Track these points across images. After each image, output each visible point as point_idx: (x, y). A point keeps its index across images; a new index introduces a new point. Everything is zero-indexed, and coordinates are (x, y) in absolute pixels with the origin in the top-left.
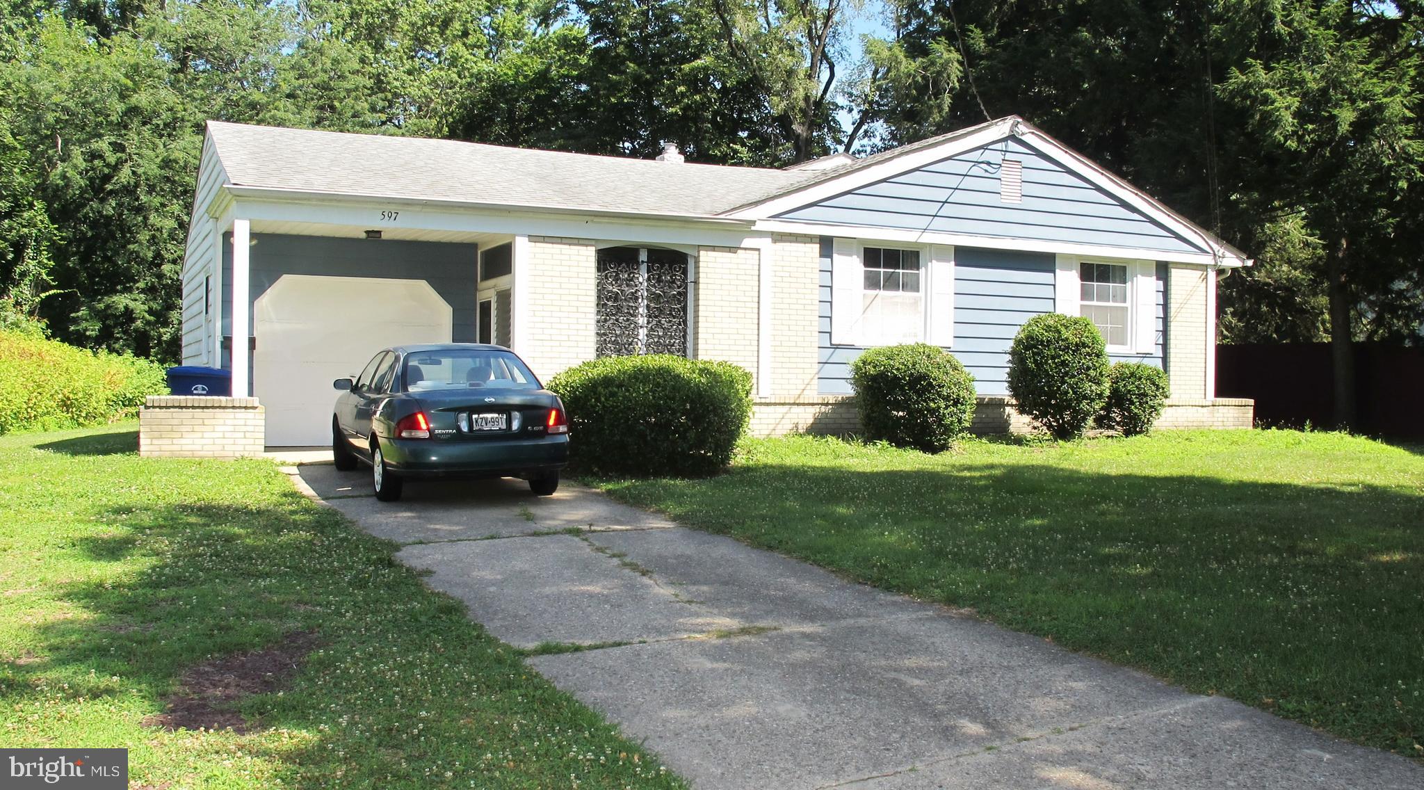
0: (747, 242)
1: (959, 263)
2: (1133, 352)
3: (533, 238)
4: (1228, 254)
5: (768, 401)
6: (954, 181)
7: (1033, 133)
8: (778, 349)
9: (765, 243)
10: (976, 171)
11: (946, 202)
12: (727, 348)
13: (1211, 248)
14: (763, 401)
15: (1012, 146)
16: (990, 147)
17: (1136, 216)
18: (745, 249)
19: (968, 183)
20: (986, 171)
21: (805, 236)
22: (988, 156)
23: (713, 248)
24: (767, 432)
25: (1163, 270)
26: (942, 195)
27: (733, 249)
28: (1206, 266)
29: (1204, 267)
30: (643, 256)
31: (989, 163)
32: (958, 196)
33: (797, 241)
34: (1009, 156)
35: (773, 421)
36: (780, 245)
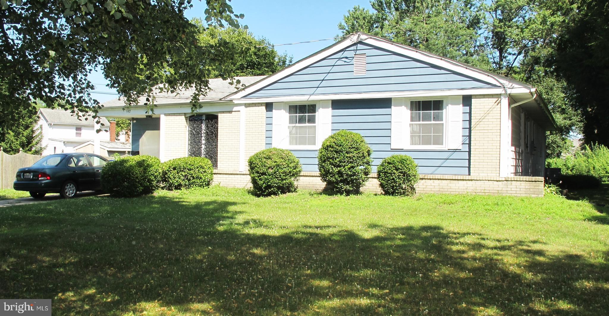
0: (235, 109)
1: (333, 108)
2: (446, 149)
3: (166, 115)
4: (515, 86)
5: (243, 173)
6: (328, 69)
7: (371, 38)
8: (247, 151)
9: (242, 108)
10: (340, 62)
11: (323, 80)
12: (228, 151)
13: (501, 84)
14: (241, 173)
15: (360, 46)
16: (347, 50)
17: (443, 71)
18: (235, 111)
19: (335, 69)
20: (345, 62)
21: (259, 103)
22: (346, 54)
23: (223, 112)
24: (244, 186)
25: (467, 100)
26: (321, 77)
27: (230, 112)
28: (501, 94)
29: (498, 96)
30: (204, 118)
31: (346, 58)
32: (330, 76)
33: (255, 106)
34: (358, 52)
35: (246, 181)
36: (249, 108)
